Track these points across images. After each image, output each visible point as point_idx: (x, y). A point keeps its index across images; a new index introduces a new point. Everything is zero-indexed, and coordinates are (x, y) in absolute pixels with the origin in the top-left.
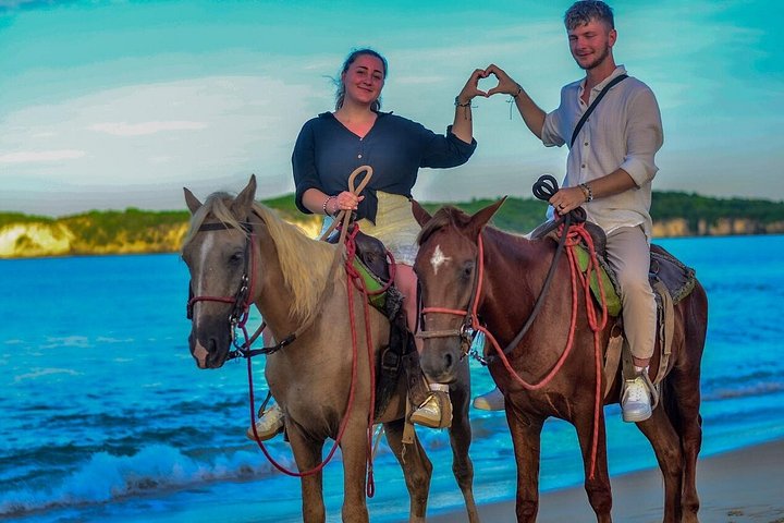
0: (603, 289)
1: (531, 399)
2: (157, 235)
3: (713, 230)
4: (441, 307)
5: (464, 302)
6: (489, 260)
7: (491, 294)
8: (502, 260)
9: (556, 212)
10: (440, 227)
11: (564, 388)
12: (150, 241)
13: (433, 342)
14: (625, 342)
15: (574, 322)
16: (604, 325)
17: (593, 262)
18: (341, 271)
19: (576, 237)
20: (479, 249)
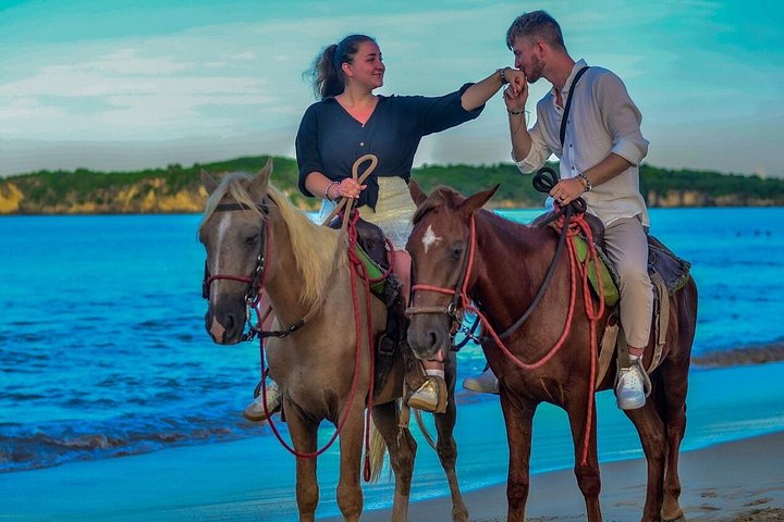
0: (600, 279)
1: (525, 384)
2: (107, 196)
3: (662, 202)
4: (430, 285)
5: (453, 281)
6: (484, 242)
7: (485, 276)
8: (498, 244)
9: (556, 202)
10: (433, 208)
11: (559, 373)
12: (100, 202)
13: (419, 317)
14: (621, 331)
15: (572, 309)
16: (601, 314)
17: (591, 253)
18: (344, 257)
19: (575, 228)
20: (471, 231)
